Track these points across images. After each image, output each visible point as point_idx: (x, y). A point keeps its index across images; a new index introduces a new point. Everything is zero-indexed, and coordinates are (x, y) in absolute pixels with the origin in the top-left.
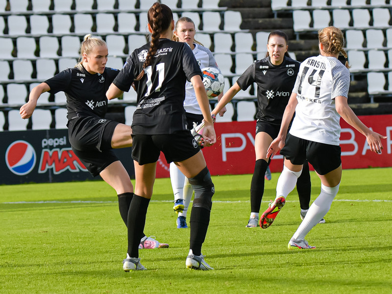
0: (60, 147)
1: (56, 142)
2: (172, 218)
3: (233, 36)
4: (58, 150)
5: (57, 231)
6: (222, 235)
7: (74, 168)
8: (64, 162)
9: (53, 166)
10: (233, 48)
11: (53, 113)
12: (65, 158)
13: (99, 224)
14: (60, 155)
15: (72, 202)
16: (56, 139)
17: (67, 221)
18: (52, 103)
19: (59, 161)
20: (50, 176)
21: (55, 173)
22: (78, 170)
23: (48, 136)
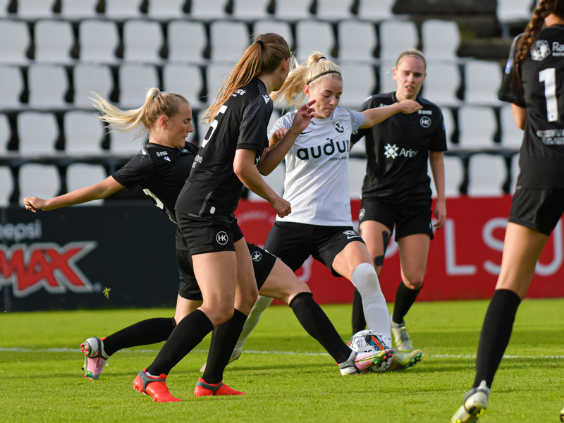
0: (28, 241)
1: (21, 231)
2: (249, 384)
3: (377, 27)
4: (23, 247)
5: (18, 407)
6: (349, 419)
7: (54, 283)
8: (35, 272)
9: (13, 279)
10: (377, 52)
11: (15, 173)
12: (38, 263)
13: (103, 394)
14: (27, 257)
15: (50, 350)
16: (21, 226)
17: (39, 388)
18: (13, 155)
19: (26, 269)
20: (7, 300)
21: (18, 293)
22: (61, 289)
23: (4, 219)
